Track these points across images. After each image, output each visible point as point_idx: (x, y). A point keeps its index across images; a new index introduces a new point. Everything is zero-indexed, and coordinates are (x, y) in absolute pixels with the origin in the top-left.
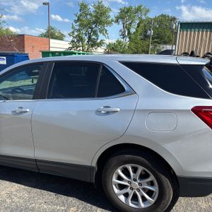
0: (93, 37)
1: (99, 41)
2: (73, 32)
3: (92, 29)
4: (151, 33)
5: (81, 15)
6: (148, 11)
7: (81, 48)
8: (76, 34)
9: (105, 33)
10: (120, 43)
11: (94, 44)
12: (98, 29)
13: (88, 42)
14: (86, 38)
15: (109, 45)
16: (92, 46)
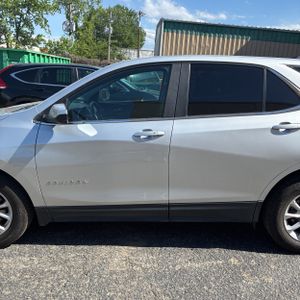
0: (25, 29)
1: (34, 37)
3: (22, 15)
4: (109, 30)
9: (45, 24)
10: (66, 42)
11: (26, 40)
12: (32, 16)
13: (17, 36)
14: (13, 29)
15: (50, 44)
16: (24, 43)
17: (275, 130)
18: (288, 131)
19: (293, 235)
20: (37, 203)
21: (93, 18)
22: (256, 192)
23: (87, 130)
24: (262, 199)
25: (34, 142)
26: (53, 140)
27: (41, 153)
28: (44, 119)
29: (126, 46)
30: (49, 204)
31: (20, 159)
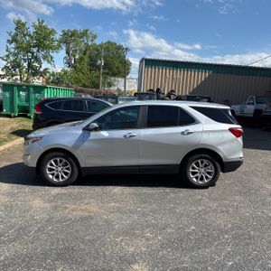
1: (42, 70)
2: (8, 56)
3: (33, 53)
4: (101, 62)
5: (17, 35)
6: (95, 37)
7: (18, 77)
8: (12, 58)
9: (50, 60)
10: (66, 73)
11: (36, 73)
12: (40, 55)
13: (28, 70)
14: (25, 64)
15: (53, 74)
16: (34, 75)
17: (183, 133)
18: (189, 133)
19: (195, 179)
20: (82, 165)
21: (88, 52)
22: (176, 160)
23: (105, 134)
24: (179, 163)
25: (82, 139)
26: (91, 138)
27: (86, 143)
28: (87, 129)
29: (114, 75)
30: (88, 166)
31: (76, 146)
